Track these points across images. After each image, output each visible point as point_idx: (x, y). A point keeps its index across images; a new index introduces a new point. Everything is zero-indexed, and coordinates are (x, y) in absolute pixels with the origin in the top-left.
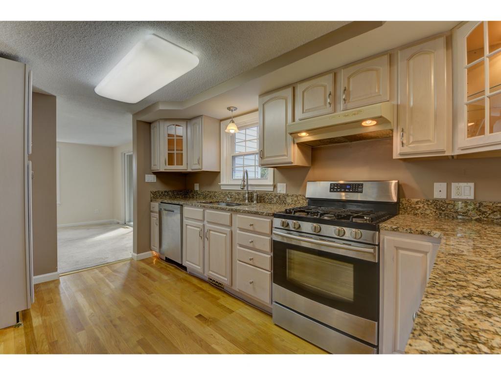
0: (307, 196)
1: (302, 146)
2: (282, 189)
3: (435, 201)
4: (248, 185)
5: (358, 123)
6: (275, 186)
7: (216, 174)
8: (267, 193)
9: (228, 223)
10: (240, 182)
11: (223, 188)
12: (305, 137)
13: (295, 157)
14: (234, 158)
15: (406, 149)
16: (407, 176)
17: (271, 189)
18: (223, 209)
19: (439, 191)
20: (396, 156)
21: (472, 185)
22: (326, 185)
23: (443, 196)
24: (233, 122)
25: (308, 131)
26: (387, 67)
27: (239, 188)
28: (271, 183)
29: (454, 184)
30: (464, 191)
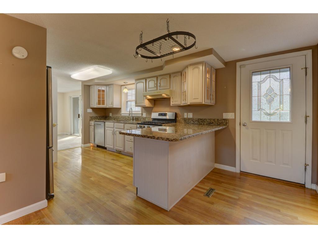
0: (152, 117)
1: (149, 100)
2: (144, 115)
3: (184, 118)
4: (132, 114)
5: (161, 95)
6: (142, 114)
7: (119, 109)
8: (139, 117)
9: (123, 128)
10: (129, 113)
11: (122, 115)
12: (149, 97)
13: (147, 103)
14: (127, 102)
15: (173, 103)
16: (177, 111)
17: (141, 115)
18: (121, 123)
19: (185, 115)
20: (171, 105)
21: (192, 114)
22: (157, 114)
23: (186, 117)
24: (126, 88)
25: (149, 96)
26: (169, 78)
27: (128, 115)
28: (141, 113)
29: (188, 113)
30: (190, 115)
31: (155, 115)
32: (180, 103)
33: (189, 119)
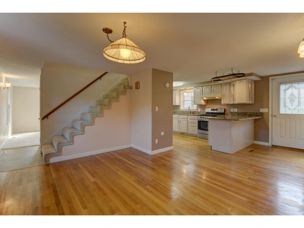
0: (206, 112)
1: (204, 100)
2: (199, 110)
3: (231, 112)
5: (215, 97)
6: (197, 109)
7: (179, 106)
8: (195, 111)
9: (187, 118)
10: (188, 108)
11: (181, 110)
12: (205, 98)
13: (203, 103)
14: (184, 101)
15: (224, 103)
16: (226, 107)
17: (196, 110)
19: (232, 110)
20: (222, 104)
21: (237, 109)
22: (210, 109)
23: (232, 111)
24: (185, 92)
26: (220, 87)
27: (188, 110)
28: (196, 109)
29: (234, 109)
30: (236, 110)
31: (208, 110)
32: (229, 103)
33: (235, 113)
